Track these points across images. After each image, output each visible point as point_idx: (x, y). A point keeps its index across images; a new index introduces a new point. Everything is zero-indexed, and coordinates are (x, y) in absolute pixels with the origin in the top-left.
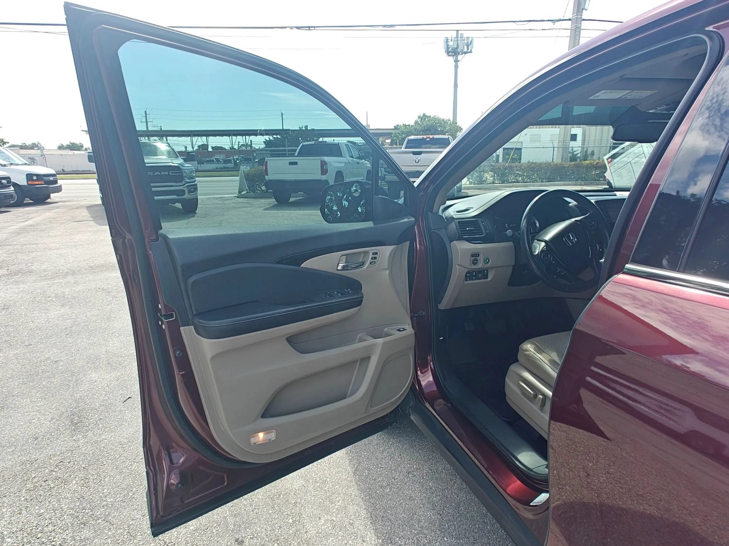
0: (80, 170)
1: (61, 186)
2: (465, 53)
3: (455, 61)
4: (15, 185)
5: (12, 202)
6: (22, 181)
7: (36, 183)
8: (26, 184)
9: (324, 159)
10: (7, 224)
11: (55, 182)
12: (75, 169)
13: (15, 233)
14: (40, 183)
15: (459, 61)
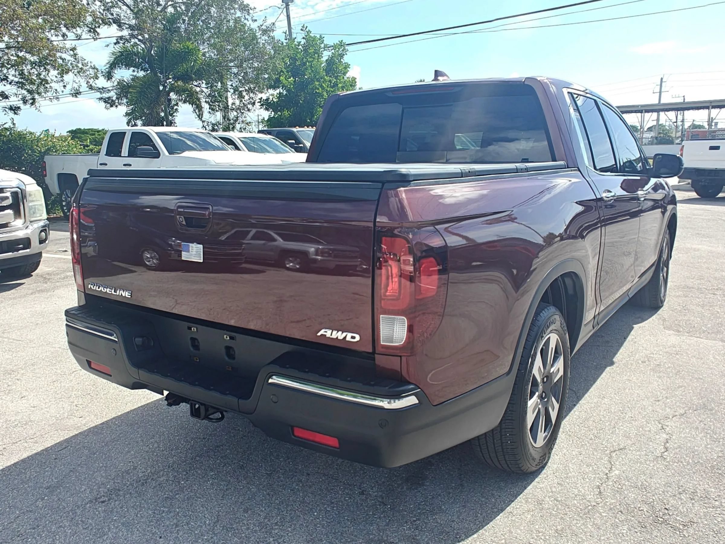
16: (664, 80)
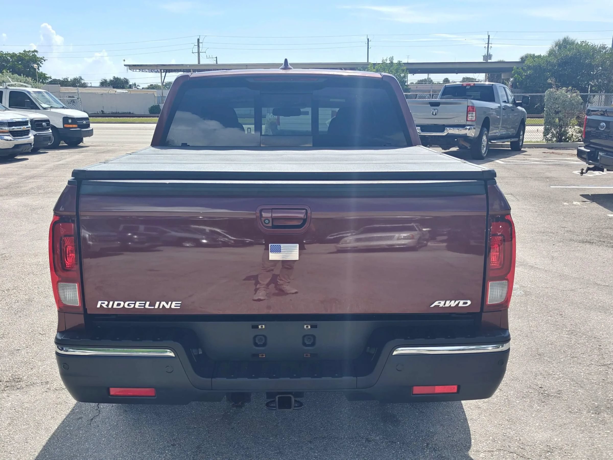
0: (120, 112)
1: (92, 130)
4: (53, 128)
5: (49, 144)
6: (59, 124)
7: (71, 126)
8: (62, 127)
10: (44, 163)
11: (88, 126)
12: (114, 111)
13: (50, 169)
14: (74, 126)
16: (200, 41)
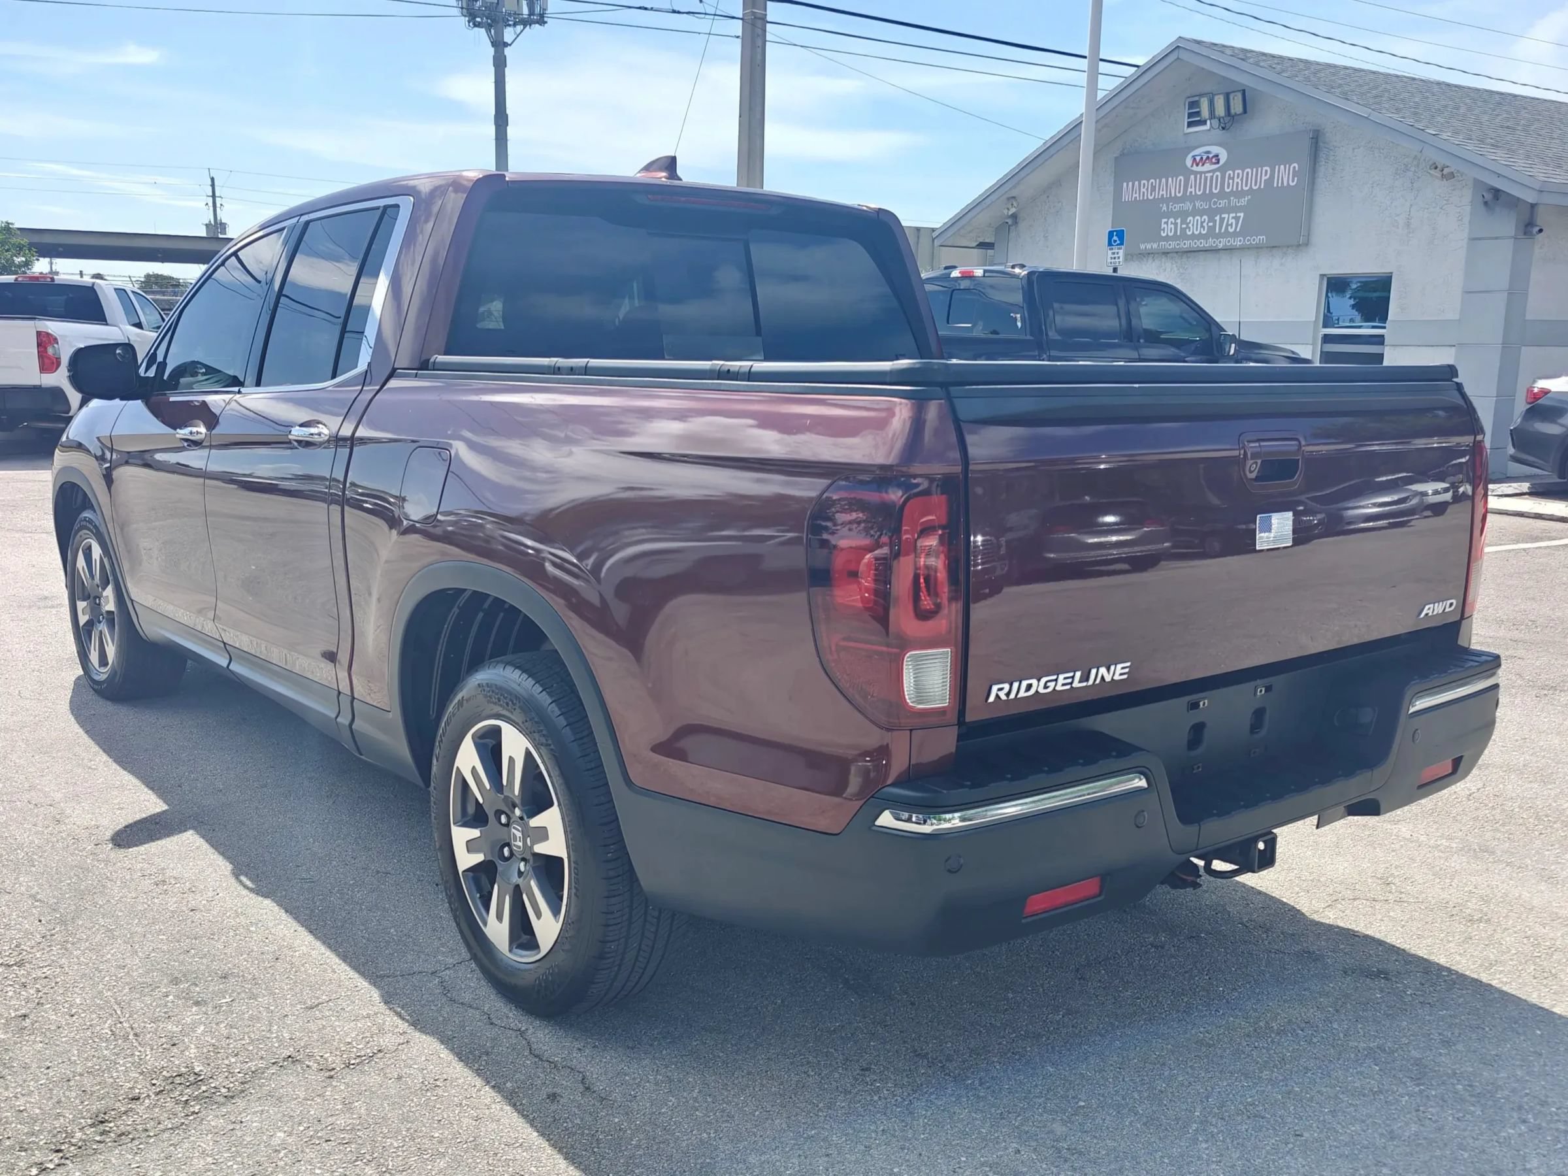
2: (526, 23)
3: (494, 44)
9: (47, 327)
15: (506, 45)
